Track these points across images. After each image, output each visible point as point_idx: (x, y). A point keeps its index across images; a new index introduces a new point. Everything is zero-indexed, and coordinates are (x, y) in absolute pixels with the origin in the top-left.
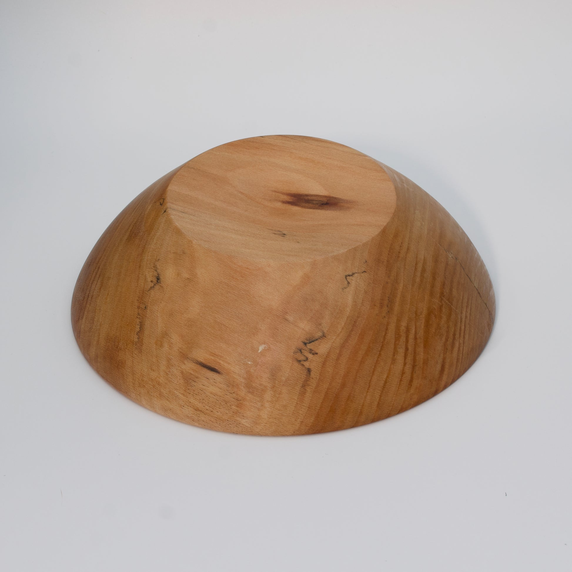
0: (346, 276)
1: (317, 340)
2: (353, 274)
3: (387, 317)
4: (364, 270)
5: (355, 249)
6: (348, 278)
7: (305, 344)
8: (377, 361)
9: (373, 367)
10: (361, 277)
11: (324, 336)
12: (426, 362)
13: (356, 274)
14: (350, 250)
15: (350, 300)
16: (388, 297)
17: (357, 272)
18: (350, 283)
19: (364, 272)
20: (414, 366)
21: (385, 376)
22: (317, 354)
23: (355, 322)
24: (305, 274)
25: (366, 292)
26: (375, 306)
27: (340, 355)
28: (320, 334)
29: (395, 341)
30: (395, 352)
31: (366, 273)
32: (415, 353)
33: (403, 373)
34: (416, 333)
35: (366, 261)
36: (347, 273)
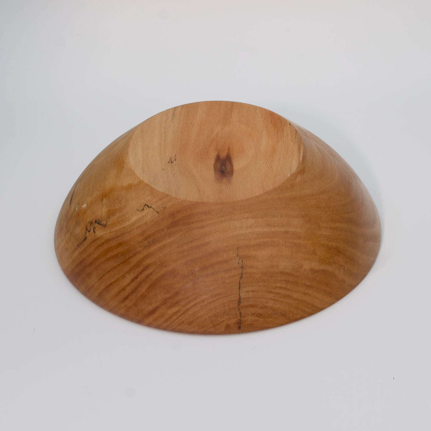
0: (146, 205)
1: (101, 225)
2: (151, 207)
3: (142, 248)
4: (158, 211)
5: (167, 196)
6: (146, 206)
7: (96, 222)
8: (115, 267)
9: (111, 269)
10: (153, 213)
11: (105, 226)
12: (143, 297)
13: (152, 209)
14: (164, 193)
15: (134, 219)
16: (154, 239)
17: (153, 208)
18: (144, 210)
19: (158, 212)
20: (133, 291)
21: (113, 280)
22: (95, 232)
23: (124, 233)
24: (132, 184)
25: (146, 223)
26: (142, 235)
27: (102, 244)
28: (104, 223)
29: (134, 266)
30: (129, 272)
31: (157, 214)
32: (140, 285)
33: (124, 289)
34: (151, 274)
35: (165, 208)
36: (148, 204)
